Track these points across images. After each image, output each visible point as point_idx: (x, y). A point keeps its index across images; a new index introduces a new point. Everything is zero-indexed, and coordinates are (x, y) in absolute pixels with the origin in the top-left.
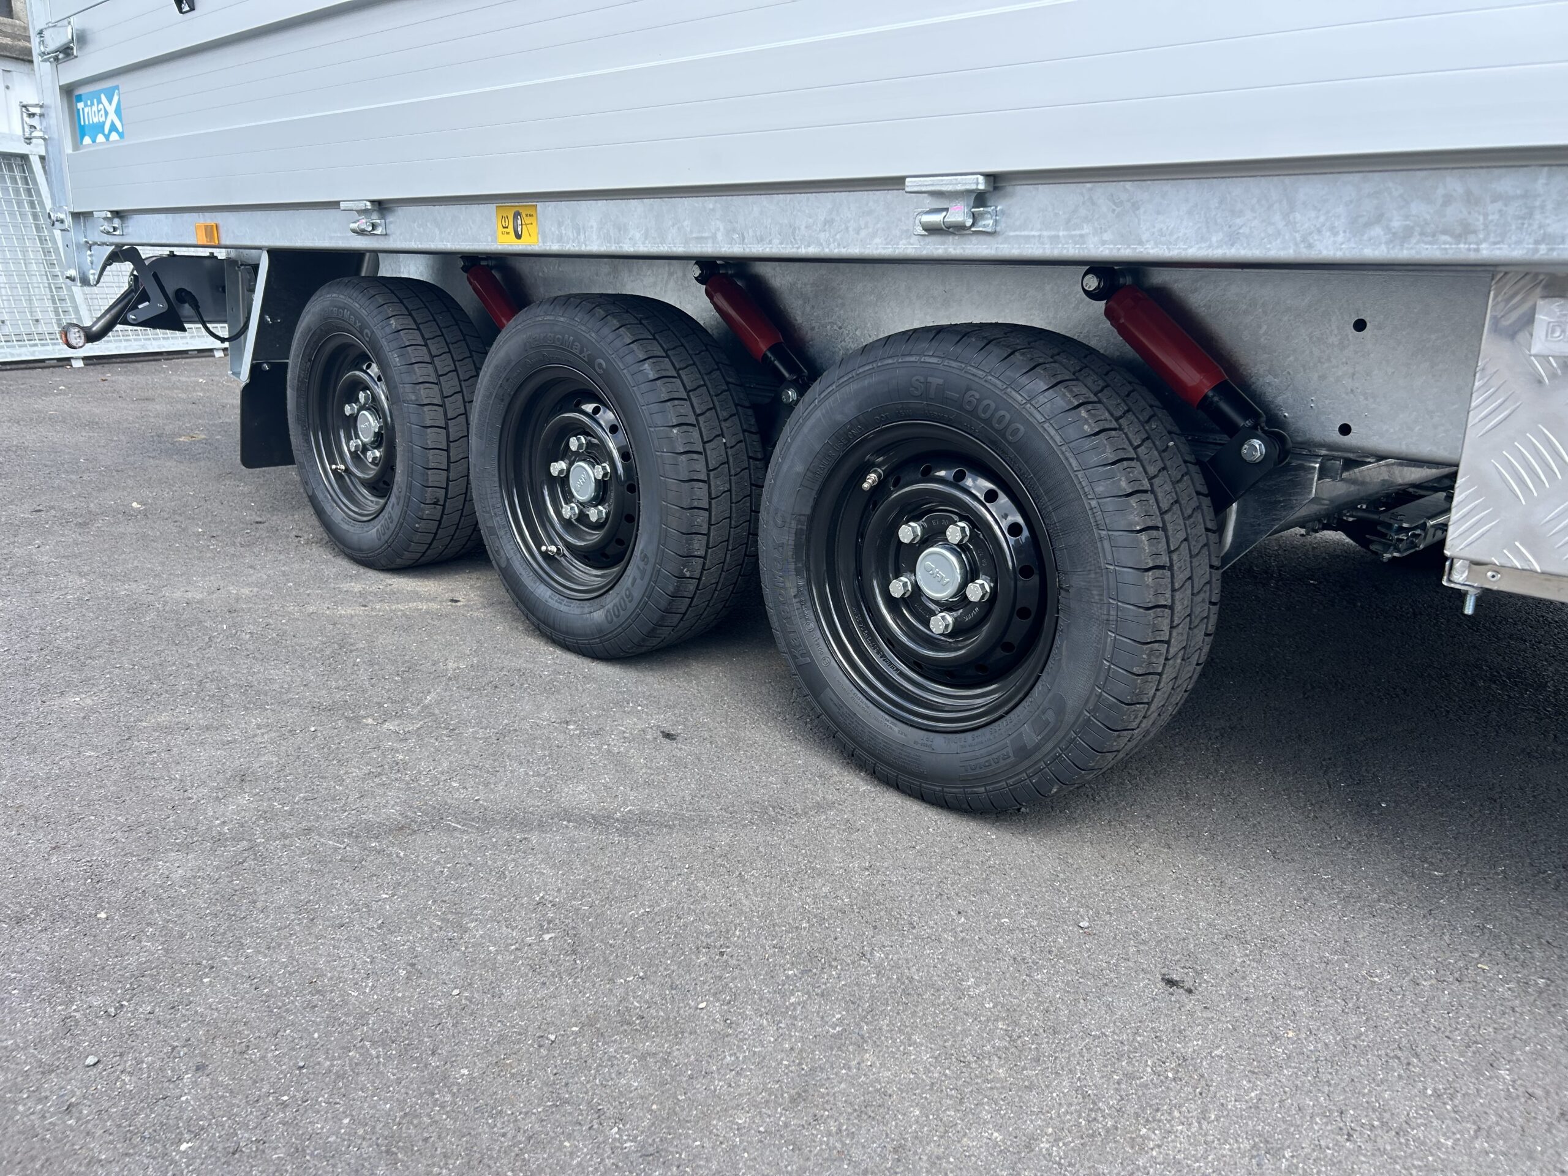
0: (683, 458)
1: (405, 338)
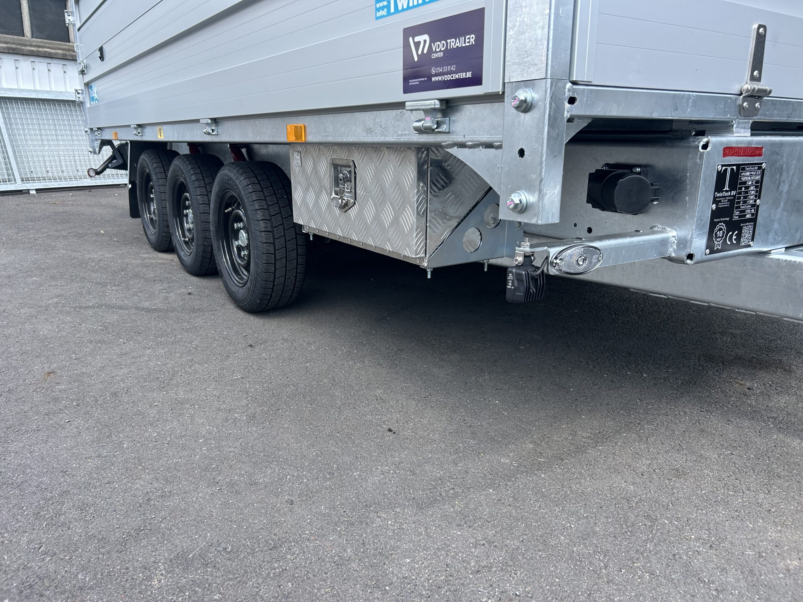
0: (201, 206)
1: (158, 170)
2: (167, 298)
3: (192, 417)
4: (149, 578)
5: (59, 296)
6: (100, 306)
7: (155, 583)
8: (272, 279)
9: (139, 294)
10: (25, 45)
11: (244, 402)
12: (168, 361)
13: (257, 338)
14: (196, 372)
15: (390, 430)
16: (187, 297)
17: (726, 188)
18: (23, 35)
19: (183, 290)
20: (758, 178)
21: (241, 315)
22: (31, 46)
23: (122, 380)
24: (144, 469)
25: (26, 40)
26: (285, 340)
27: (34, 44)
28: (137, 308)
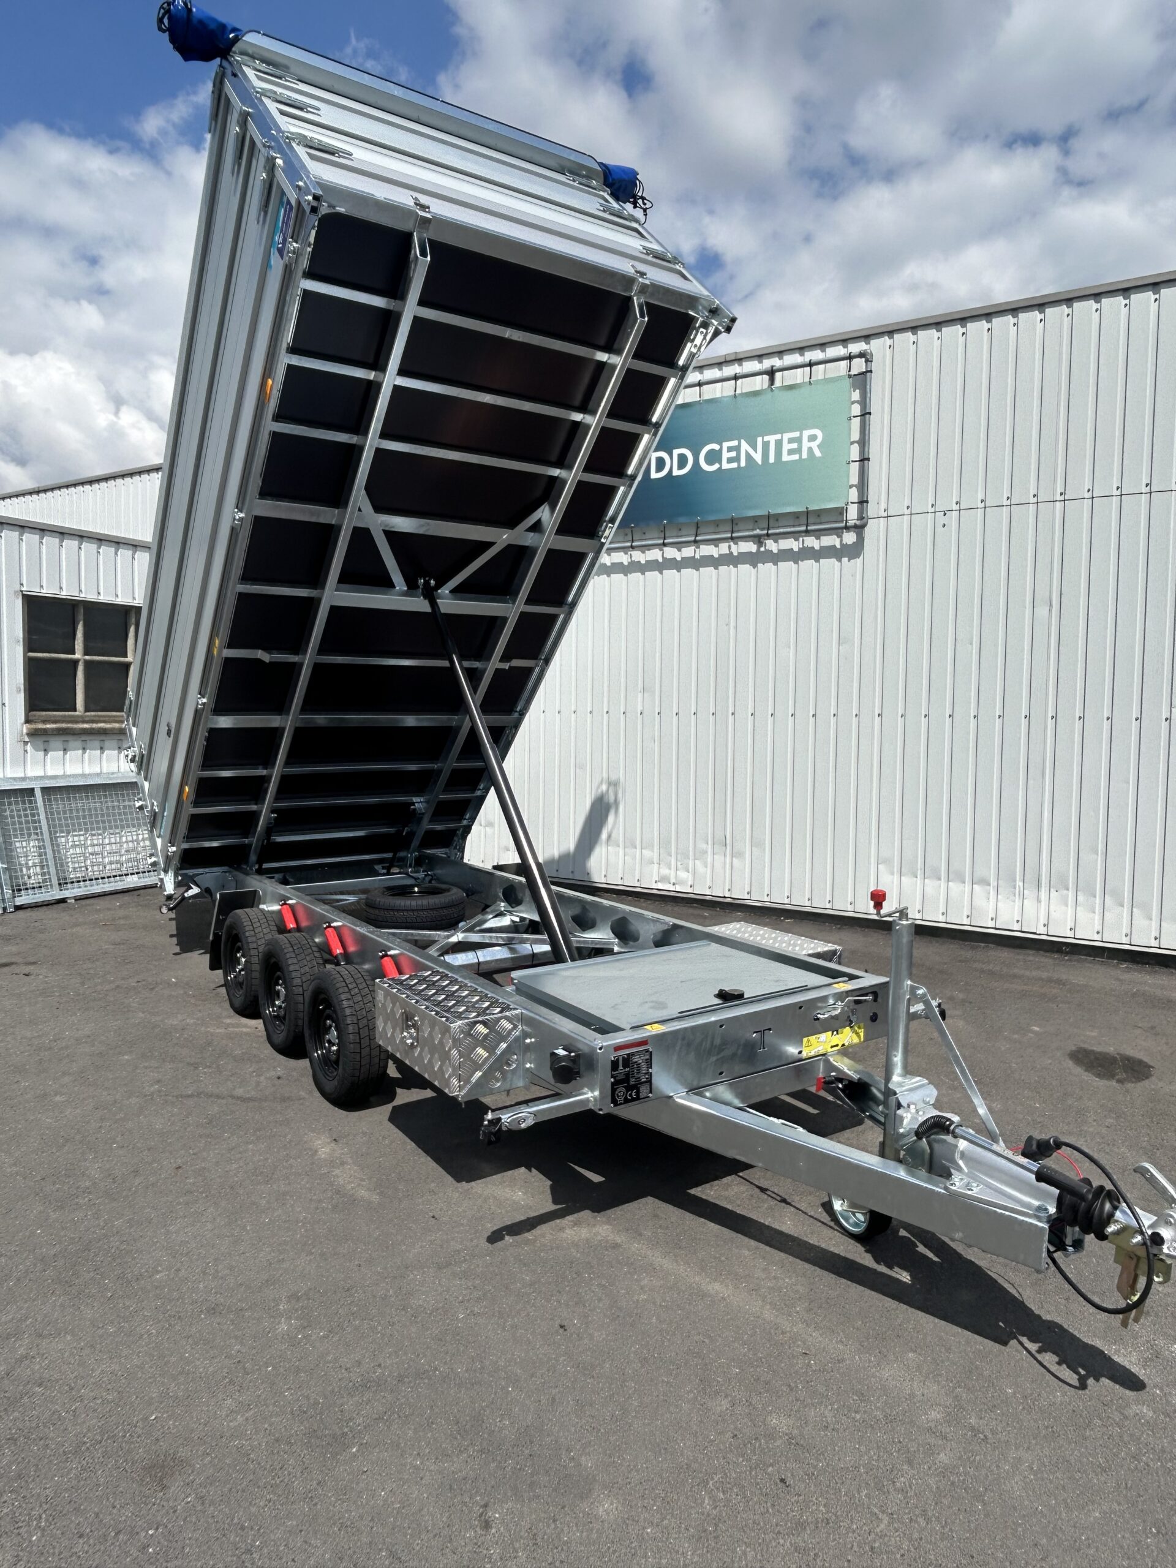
2: (258, 1083)
3: (292, 1206)
4: (278, 1305)
5: (159, 1081)
6: (199, 1095)
7: (281, 1307)
8: (358, 1067)
9: (232, 1079)
10: (77, 722)
11: (330, 1194)
12: (268, 1155)
13: (340, 1131)
14: (291, 1166)
15: (433, 1217)
16: (277, 1082)
17: (621, 1068)
18: (75, 710)
19: (272, 1073)
20: (647, 1057)
21: (327, 1104)
22: (84, 722)
23: (235, 1175)
24: (264, 1244)
25: (78, 716)
26: (364, 1134)
27: (87, 719)
28: (233, 1097)
